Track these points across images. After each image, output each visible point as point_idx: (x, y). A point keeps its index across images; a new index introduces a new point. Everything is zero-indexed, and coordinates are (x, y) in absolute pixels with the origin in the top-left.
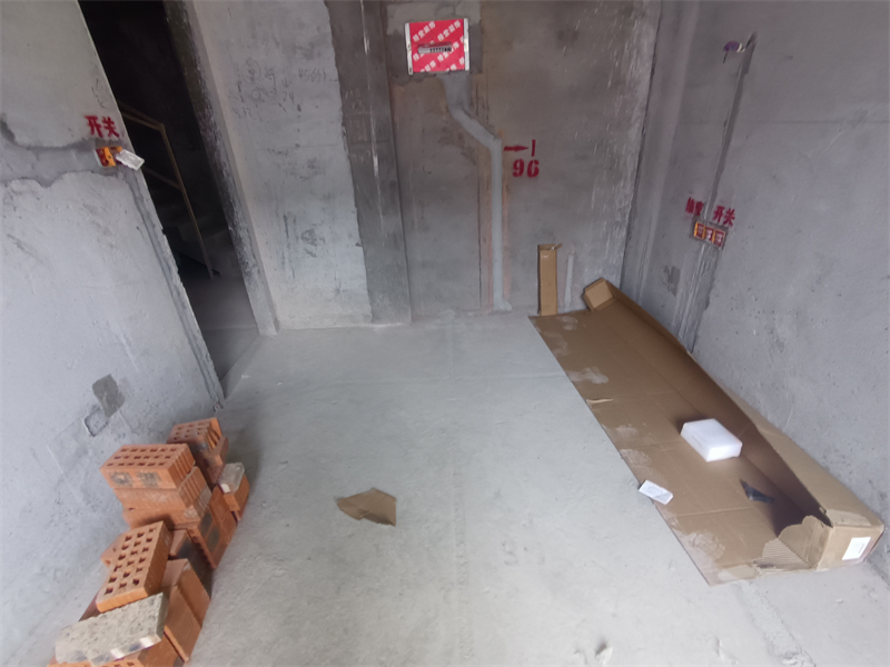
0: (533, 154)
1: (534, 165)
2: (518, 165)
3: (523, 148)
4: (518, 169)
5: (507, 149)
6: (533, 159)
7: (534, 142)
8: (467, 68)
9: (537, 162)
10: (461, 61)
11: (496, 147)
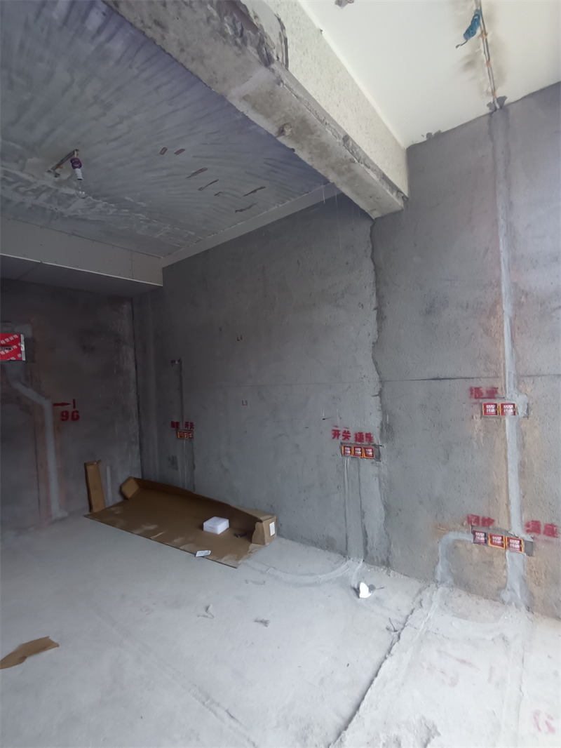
0: (74, 407)
1: (75, 414)
2: (65, 414)
3: (67, 404)
4: (65, 416)
5: (55, 405)
6: (74, 410)
7: (74, 401)
8: (24, 359)
9: (77, 412)
10: (19, 355)
11: (47, 405)
